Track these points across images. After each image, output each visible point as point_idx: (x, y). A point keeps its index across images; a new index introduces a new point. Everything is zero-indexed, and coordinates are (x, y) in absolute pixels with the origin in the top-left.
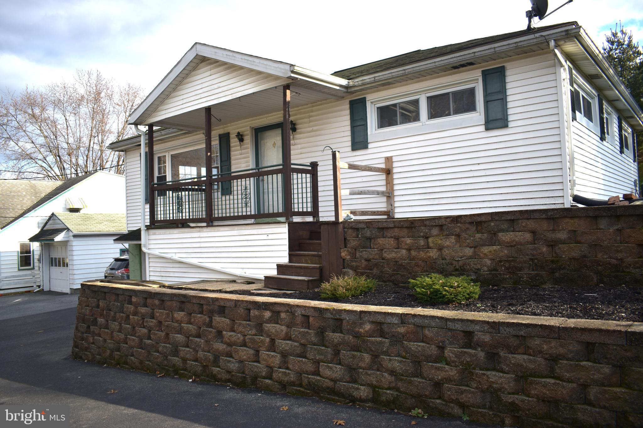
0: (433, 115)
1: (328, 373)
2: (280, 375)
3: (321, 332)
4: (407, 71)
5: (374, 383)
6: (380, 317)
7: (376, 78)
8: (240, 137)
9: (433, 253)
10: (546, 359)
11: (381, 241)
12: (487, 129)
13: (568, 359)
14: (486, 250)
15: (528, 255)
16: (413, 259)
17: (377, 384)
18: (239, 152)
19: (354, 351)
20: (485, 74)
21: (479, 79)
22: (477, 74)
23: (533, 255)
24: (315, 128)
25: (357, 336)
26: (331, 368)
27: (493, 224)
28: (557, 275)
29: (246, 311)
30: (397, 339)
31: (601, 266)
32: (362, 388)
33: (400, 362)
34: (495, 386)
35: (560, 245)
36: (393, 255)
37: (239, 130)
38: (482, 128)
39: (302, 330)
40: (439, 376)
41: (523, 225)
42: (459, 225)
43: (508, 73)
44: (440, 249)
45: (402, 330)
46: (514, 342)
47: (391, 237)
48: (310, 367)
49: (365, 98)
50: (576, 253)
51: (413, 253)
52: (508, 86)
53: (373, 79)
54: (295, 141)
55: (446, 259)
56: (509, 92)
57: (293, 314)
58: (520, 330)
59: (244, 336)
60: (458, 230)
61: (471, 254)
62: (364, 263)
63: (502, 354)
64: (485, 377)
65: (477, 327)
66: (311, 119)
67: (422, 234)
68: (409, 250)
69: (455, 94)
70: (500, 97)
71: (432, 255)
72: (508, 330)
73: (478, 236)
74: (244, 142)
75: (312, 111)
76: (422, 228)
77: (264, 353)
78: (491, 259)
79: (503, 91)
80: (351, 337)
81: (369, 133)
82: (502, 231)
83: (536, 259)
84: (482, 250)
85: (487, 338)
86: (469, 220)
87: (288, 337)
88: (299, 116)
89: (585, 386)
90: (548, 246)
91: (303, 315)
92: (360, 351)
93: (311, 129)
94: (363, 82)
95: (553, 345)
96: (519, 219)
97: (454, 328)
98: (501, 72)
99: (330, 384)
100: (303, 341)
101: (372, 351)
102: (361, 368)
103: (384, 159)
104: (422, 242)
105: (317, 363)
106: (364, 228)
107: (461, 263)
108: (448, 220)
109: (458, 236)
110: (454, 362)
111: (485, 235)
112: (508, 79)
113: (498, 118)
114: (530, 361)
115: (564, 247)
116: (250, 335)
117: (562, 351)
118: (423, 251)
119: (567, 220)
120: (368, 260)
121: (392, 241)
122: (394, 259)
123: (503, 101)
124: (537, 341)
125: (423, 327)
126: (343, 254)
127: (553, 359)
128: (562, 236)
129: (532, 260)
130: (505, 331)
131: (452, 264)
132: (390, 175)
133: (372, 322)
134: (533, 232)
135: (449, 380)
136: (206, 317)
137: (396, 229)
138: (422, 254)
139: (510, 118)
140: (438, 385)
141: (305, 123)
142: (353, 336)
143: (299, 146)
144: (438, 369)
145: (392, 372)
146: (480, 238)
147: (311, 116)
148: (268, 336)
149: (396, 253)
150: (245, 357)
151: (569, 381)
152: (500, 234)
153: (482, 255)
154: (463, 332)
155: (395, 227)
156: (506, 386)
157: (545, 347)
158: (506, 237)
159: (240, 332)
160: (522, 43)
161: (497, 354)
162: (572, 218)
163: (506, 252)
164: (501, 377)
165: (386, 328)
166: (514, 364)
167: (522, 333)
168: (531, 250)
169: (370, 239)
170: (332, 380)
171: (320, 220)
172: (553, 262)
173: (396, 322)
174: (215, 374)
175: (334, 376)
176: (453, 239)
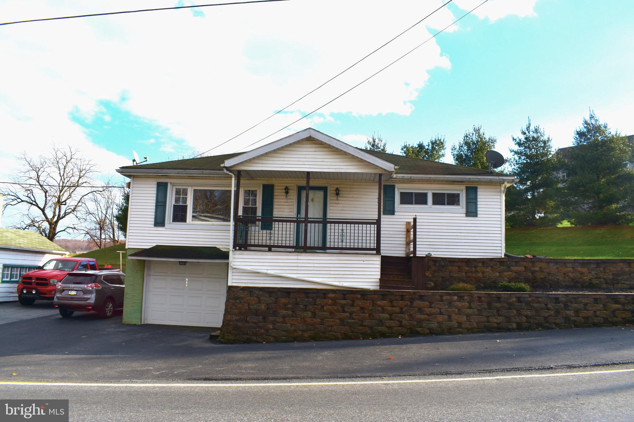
0: (435, 203)
1: (495, 320)
2: (467, 325)
3: (489, 304)
4: (431, 178)
5: (519, 321)
6: (520, 295)
7: (412, 178)
8: (287, 190)
9: (480, 275)
10: (583, 304)
11: (450, 268)
12: (467, 216)
13: (590, 304)
14: (506, 274)
15: (523, 276)
16: (469, 277)
17: (520, 322)
18: (284, 200)
19: (509, 310)
20: (467, 188)
21: (464, 190)
22: (463, 187)
23: (526, 277)
24: (354, 196)
25: (509, 304)
26: (497, 318)
27: (508, 263)
28: (535, 285)
29: (440, 297)
30: (528, 303)
31: (551, 281)
32: (514, 324)
33: (529, 312)
34: (568, 315)
35: (537, 273)
36: (458, 275)
37: (288, 185)
38: (464, 215)
39: (478, 303)
40: (546, 315)
41: (522, 264)
42: (493, 262)
43: (478, 190)
44: (483, 273)
45: (530, 299)
46: (573, 300)
47: (456, 266)
48: (485, 319)
49: (394, 185)
50: (542, 276)
51: (469, 274)
52: (478, 197)
53: (410, 178)
54: (339, 201)
55: (486, 277)
56: (478, 200)
57: (472, 297)
58: (575, 296)
59: (440, 309)
60: (492, 264)
61: (498, 275)
62: (441, 279)
63: (569, 304)
64: (564, 313)
65: (560, 296)
66: (352, 189)
67: (473, 265)
68: (466, 273)
69: (448, 194)
70: (475, 201)
71: (479, 275)
72: (571, 296)
73: (502, 267)
74: (289, 194)
75: (353, 185)
76: (474, 262)
77: (454, 317)
78: (508, 278)
79: (476, 199)
80: (506, 304)
81: (395, 206)
82: (513, 266)
83: (527, 278)
84: (504, 274)
85: (564, 299)
86: (498, 260)
87: (470, 307)
88: (342, 186)
89: (595, 312)
90: (532, 273)
91: (478, 297)
92: (511, 310)
93: (352, 196)
94: (403, 177)
95: (585, 300)
96: (520, 261)
97: (551, 297)
98: (475, 190)
99: (496, 325)
100: (479, 308)
101: (516, 308)
102: (511, 316)
103: (406, 223)
104: (474, 269)
105: (488, 317)
106: (441, 261)
107: (493, 279)
108: (488, 259)
109: (492, 267)
110: (552, 309)
111: (505, 267)
112: (479, 193)
113: (473, 211)
114: (579, 306)
115: (538, 274)
116: (444, 308)
117: (588, 301)
118: (474, 274)
119: (539, 263)
120: (442, 277)
121: (457, 268)
122: (459, 277)
123: (476, 204)
124: (581, 299)
125: (538, 297)
126: (427, 274)
127: (586, 305)
128: (537, 269)
129: (524, 278)
130: (570, 296)
131: (490, 280)
132: (409, 232)
133: (516, 297)
134: (525, 267)
135: (551, 316)
136: (408, 302)
137: (459, 262)
138: (474, 275)
139: (479, 213)
140: (546, 318)
141: (347, 191)
142: (507, 304)
143: (341, 205)
144: (546, 312)
145: (527, 316)
146: (503, 269)
147: (353, 188)
148: (456, 308)
149: (459, 274)
150: (441, 320)
151: (591, 310)
152: (512, 267)
153: (504, 276)
154: (554, 298)
155: (459, 261)
156: (572, 315)
157: (583, 301)
158: (514, 268)
159: (438, 308)
160: (493, 180)
161: (567, 305)
162: (541, 262)
163: (514, 275)
164: (570, 312)
165: (522, 299)
166: (574, 307)
167: (576, 297)
168: (525, 274)
169: (443, 266)
170: (496, 323)
171: (417, 256)
172: (534, 279)
173: (527, 296)
174: (420, 331)
175: (498, 321)
176: (490, 268)
